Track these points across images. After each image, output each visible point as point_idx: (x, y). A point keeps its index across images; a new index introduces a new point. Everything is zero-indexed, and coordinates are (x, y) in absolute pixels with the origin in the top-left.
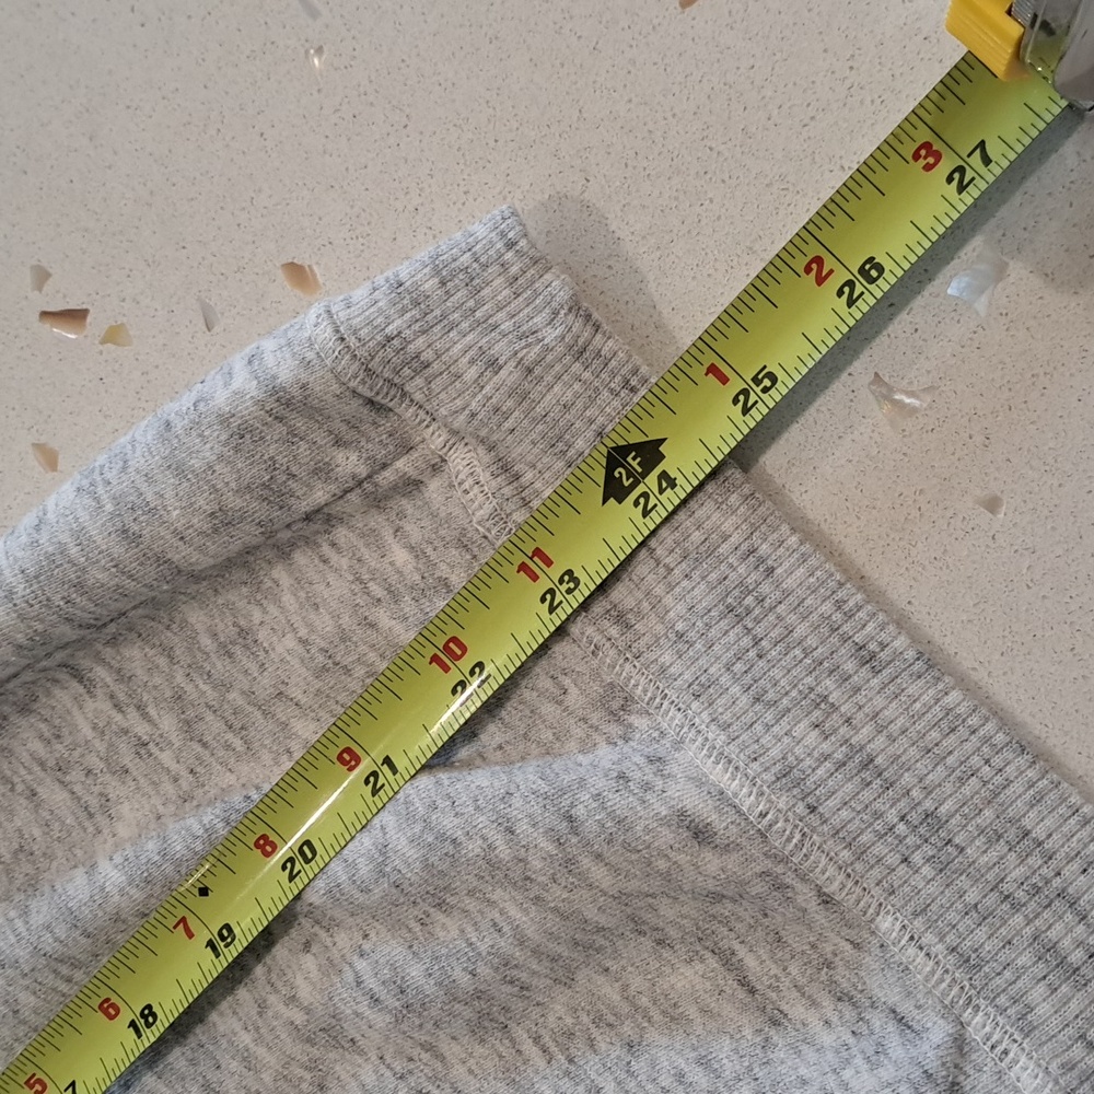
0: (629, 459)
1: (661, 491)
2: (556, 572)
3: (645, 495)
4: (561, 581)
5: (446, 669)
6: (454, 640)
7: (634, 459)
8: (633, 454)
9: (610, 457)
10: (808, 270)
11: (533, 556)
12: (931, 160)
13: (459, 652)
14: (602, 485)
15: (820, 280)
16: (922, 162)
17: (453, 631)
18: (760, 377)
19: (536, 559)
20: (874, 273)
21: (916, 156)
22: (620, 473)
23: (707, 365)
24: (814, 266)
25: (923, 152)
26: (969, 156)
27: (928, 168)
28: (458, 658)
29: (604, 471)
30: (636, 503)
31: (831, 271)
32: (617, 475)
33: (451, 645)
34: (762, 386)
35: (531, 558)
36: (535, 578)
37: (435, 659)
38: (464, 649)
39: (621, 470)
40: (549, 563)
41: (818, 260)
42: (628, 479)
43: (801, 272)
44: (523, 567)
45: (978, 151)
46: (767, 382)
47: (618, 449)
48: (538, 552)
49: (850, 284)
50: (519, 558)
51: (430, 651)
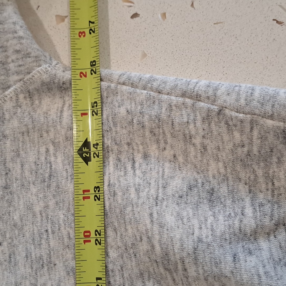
0: (84, 150)
1: (97, 148)
2: (92, 191)
3: (94, 153)
4: (95, 191)
5: (90, 241)
6: (85, 232)
7: (85, 149)
8: (83, 148)
9: (79, 154)
10: (81, 77)
11: (84, 193)
12: (83, 34)
13: (89, 234)
14: (83, 161)
15: (85, 76)
16: (82, 36)
17: (82, 230)
18: (93, 105)
19: (85, 193)
20: (94, 63)
21: (80, 36)
22: (85, 155)
23: (80, 115)
24: (82, 75)
25: (80, 34)
26: (89, 26)
27: (84, 36)
28: (90, 235)
29: (81, 158)
30: (94, 157)
31: (86, 72)
32: (84, 156)
33: (86, 234)
34: (95, 106)
35: (84, 194)
36: (89, 198)
37: (85, 242)
38: (89, 232)
39: (84, 154)
40: (89, 191)
41: (81, 73)
42: (88, 155)
43: (80, 78)
44: (84, 198)
45: (90, 23)
46: (95, 105)
47: (79, 150)
48: (84, 191)
49: (92, 70)
50: (81, 197)
51: (82, 241)
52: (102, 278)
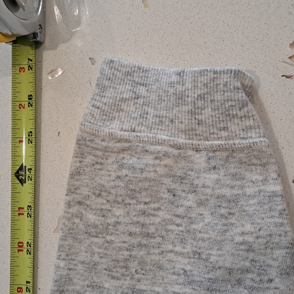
0: (20, 173)
1: (30, 173)
2: (26, 209)
3: (29, 177)
4: (28, 209)
5: (22, 251)
6: (19, 243)
7: (21, 172)
8: (20, 171)
9: (16, 176)
10: (20, 108)
11: (19, 210)
12: (23, 70)
13: (22, 245)
14: (19, 183)
15: (24, 108)
16: (22, 72)
17: (17, 241)
18: (29, 134)
19: (20, 210)
20: (31, 97)
21: (20, 71)
22: (21, 177)
23: (18, 142)
24: (21, 106)
25: (21, 70)
26: (28, 63)
27: (24, 71)
28: (23, 246)
29: (17, 180)
30: (28, 180)
31: (24, 104)
32: (20, 178)
33: (19, 244)
34: (31, 136)
35: (19, 211)
36: (23, 214)
37: (19, 251)
38: (22, 243)
39: (20, 176)
40: (23, 208)
41: (20, 105)
42: (23, 177)
43: (19, 109)
44: (19, 214)
45: (29, 61)
46: (31, 134)
47: (16, 173)
48: (19, 208)
49: (29, 103)
50: (17, 213)
51: (16, 250)
52: (31, 282)
